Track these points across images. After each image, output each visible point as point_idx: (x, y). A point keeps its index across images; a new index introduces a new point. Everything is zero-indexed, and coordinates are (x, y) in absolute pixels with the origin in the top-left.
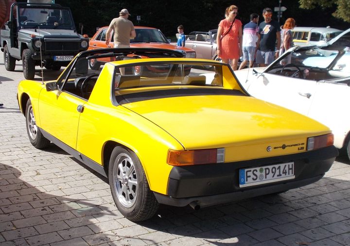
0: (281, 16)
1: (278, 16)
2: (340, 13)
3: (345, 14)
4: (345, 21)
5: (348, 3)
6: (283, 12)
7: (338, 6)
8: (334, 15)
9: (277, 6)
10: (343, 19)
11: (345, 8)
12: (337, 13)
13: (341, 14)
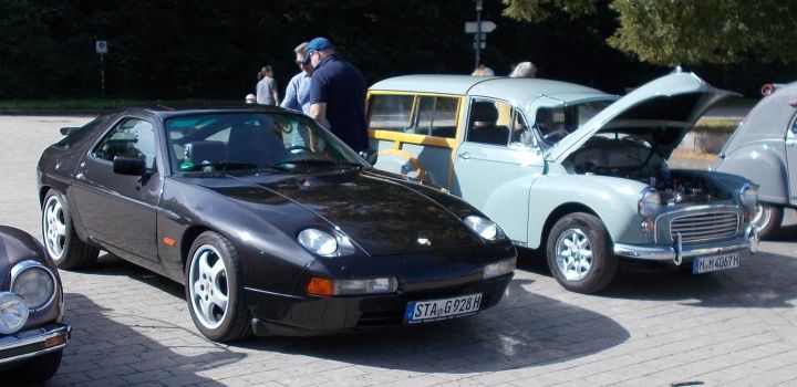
0: (483, 46)
1: (475, 45)
2: (626, 37)
3: (641, 38)
4: (642, 59)
5: (647, 8)
6: (488, 35)
7: (619, 15)
8: (612, 42)
9: (473, 19)
10: (637, 56)
11: (640, 21)
12: (619, 36)
13: (628, 41)
